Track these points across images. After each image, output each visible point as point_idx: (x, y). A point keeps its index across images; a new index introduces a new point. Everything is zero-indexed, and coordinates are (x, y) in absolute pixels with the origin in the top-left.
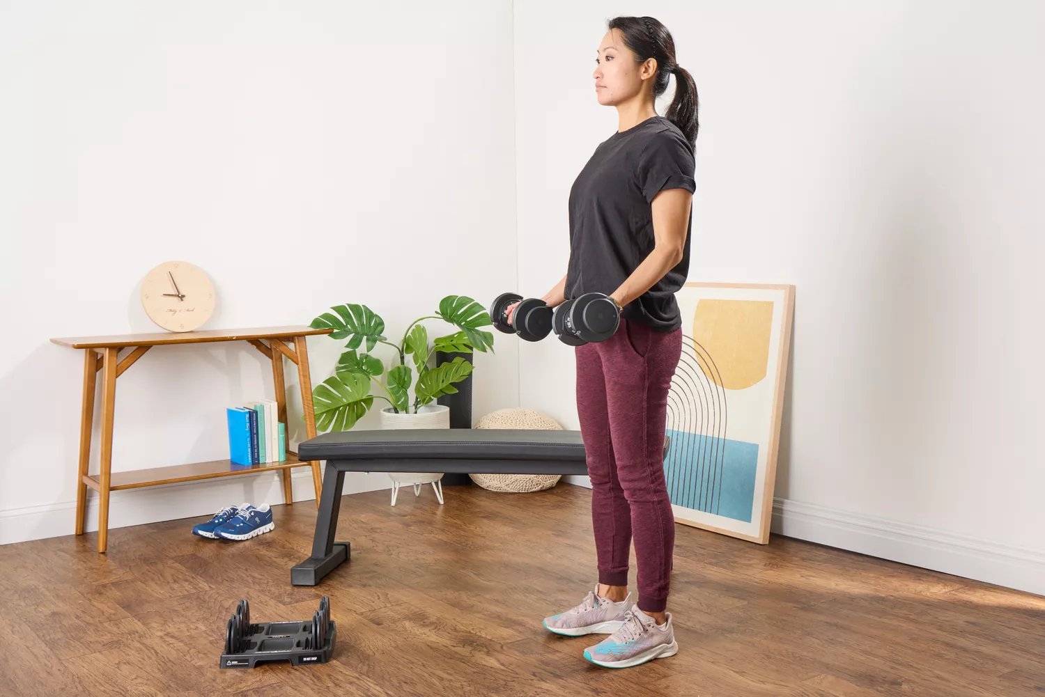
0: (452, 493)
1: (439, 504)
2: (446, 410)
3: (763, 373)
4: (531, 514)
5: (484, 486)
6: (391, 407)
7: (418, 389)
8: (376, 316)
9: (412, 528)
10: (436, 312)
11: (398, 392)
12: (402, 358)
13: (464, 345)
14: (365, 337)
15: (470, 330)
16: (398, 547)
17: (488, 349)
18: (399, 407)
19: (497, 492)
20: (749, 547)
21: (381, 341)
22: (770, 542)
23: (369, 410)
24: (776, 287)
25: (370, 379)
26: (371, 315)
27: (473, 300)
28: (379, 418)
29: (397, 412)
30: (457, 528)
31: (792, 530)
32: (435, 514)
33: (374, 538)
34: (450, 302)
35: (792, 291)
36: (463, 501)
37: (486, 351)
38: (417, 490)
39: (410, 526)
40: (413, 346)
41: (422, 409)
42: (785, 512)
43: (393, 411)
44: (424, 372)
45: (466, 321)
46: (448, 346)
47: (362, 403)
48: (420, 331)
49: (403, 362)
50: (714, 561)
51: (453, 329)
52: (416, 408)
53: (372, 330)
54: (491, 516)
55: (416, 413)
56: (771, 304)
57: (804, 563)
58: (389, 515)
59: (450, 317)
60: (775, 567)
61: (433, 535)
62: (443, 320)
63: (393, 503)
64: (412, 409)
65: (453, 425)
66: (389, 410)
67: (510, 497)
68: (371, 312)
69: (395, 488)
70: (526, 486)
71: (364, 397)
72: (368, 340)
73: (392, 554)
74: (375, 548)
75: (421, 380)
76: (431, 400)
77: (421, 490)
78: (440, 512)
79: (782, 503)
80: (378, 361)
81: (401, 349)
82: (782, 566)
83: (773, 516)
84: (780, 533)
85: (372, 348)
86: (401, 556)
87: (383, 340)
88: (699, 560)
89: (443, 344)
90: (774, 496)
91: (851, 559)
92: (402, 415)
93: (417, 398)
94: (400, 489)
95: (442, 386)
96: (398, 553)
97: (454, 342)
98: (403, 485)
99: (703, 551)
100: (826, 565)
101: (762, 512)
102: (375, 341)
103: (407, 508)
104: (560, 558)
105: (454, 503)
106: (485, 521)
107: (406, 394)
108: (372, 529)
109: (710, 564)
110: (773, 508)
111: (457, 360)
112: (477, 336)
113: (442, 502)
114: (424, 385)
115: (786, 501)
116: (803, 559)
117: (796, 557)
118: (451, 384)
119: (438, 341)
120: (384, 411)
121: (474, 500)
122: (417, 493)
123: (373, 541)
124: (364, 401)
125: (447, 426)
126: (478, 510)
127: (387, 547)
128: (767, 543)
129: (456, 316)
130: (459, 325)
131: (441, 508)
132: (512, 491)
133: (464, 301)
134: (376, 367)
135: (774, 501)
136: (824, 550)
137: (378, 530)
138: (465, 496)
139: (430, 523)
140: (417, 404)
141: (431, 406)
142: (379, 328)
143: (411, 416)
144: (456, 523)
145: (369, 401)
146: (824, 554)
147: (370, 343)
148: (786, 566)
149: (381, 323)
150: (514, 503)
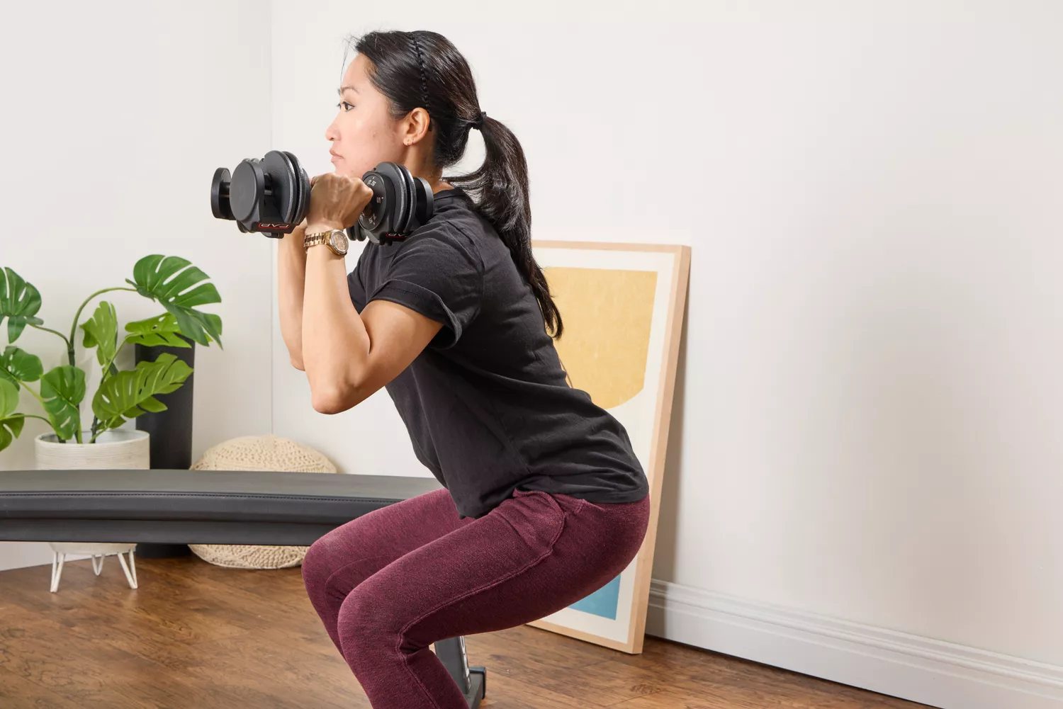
0: (157, 571)
1: (129, 588)
2: (144, 437)
3: (638, 384)
4: (275, 604)
5: (207, 558)
6: (53, 432)
7: (97, 404)
8: (28, 285)
9: (76, 629)
10: (128, 281)
11: (59, 408)
12: (71, 354)
13: (177, 334)
14: (6, 319)
15: (181, 309)
16: (44, 663)
17: (213, 343)
18: (67, 432)
19: (228, 569)
20: (612, 659)
21: (33, 325)
22: (643, 651)
23: (17, 437)
24: (660, 248)
25: (18, 388)
26: (18, 283)
27: (188, 263)
28: (31, 450)
29: (63, 442)
30: (151, 629)
31: (677, 632)
32: (119, 605)
33: (8, 647)
34: (151, 264)
35: (686, 253)
36: (169, 583)
37: (207, 345)
38: (98, 564)
39: (73, 625)
40: (96, 336)
41: (105, 436)
42: (668, 602)
43: (56, 439)
44: (109, 375)
45: (176, 296)
46: (148, 335)
47: (5, 426)
48: (106, 311)
49: (72, 361)
50: (553, 682)
51: (155, 308)
52: (94, 433)
53: (21, 306)
54: (210, 608)
55: (94, 442)
56: (653, 275)
57: (694, 685)
58: (43, 607)
59: (151, 288)
60: (648, 691)
61: (107, 641)
62: (137, 293)
63: (54, 586)
64: (87, 436)
65: (154, 464)
66: (51, 438)
67: (248, 576)
68: (19, 280)
69: (58, 564)
70: (274, 559)
71: (8, 416)
72: (10, 323)
73: (30, 675)
74: (5, 664)
75: (104, 388)
76: (121, 421)
77: (103, 566)
78: (130, 602)
79: (664, 588)
80: (34, 359)
81: (69, 340)
82: (658, 691)
83: (649, 607)
84: (659, 636)
85: (17, 336)
86: (44, 678)
87: (38, 324)
88: (530, 682)
89: (140, 333)
90: (653, 576)
91: (766, 677)
92: (71, 446)
93: (96, 419)
94: (66, 564)
95: (140, 399)
96: (42, 673)
97: (159, 330)
98: (70, 558)
99: (538, 666)
100: (729, 688)
101: (633, 604)
102: (22, 326)
103: (76, 596)
104: (308, 679)
105: (155, 587)
106: (199, 617)
107: (75, 410)
108: (9, 631)
109: (548, 687)
110: (651, 596)
111: (164, 358)
112: (194, 319)
113: (134, 585)
114: (109, 397)
115: (670, 585)
116: (693, 678)
117: (683, 674)
118: (154, 396)
119: (131, 326)
120: (43, 438)
121: (189, 582)
122: (98, 571)
123: (5, 651)
124: (9, 422)
125: (144, 464)
126: (190, 598)
127: (27, 662)
128: (641, 652)
129: (161, 287)
130: (164, 301)
131: (133, 595)
132: (252, 566)
133: (174, 263)
134: (28, 366)
135: (652, 585)
136: (726, 662)
137: (18, 634)
138: (175, 575)
139: (108, 621)
140: (96, 428)
141: (122, 432)
142: (32, 306)
143: (87, 446)
144: (150, 621)
145: (17, 422)
146: (726, 670)
147: (14, 329)
148: (665, 690)
149: (35, 297)
150: (252, 586)
